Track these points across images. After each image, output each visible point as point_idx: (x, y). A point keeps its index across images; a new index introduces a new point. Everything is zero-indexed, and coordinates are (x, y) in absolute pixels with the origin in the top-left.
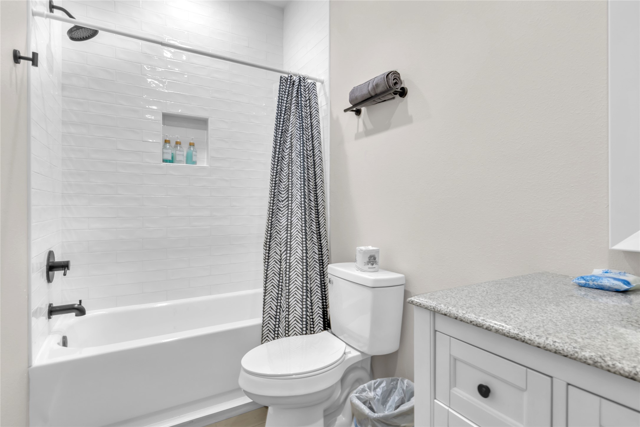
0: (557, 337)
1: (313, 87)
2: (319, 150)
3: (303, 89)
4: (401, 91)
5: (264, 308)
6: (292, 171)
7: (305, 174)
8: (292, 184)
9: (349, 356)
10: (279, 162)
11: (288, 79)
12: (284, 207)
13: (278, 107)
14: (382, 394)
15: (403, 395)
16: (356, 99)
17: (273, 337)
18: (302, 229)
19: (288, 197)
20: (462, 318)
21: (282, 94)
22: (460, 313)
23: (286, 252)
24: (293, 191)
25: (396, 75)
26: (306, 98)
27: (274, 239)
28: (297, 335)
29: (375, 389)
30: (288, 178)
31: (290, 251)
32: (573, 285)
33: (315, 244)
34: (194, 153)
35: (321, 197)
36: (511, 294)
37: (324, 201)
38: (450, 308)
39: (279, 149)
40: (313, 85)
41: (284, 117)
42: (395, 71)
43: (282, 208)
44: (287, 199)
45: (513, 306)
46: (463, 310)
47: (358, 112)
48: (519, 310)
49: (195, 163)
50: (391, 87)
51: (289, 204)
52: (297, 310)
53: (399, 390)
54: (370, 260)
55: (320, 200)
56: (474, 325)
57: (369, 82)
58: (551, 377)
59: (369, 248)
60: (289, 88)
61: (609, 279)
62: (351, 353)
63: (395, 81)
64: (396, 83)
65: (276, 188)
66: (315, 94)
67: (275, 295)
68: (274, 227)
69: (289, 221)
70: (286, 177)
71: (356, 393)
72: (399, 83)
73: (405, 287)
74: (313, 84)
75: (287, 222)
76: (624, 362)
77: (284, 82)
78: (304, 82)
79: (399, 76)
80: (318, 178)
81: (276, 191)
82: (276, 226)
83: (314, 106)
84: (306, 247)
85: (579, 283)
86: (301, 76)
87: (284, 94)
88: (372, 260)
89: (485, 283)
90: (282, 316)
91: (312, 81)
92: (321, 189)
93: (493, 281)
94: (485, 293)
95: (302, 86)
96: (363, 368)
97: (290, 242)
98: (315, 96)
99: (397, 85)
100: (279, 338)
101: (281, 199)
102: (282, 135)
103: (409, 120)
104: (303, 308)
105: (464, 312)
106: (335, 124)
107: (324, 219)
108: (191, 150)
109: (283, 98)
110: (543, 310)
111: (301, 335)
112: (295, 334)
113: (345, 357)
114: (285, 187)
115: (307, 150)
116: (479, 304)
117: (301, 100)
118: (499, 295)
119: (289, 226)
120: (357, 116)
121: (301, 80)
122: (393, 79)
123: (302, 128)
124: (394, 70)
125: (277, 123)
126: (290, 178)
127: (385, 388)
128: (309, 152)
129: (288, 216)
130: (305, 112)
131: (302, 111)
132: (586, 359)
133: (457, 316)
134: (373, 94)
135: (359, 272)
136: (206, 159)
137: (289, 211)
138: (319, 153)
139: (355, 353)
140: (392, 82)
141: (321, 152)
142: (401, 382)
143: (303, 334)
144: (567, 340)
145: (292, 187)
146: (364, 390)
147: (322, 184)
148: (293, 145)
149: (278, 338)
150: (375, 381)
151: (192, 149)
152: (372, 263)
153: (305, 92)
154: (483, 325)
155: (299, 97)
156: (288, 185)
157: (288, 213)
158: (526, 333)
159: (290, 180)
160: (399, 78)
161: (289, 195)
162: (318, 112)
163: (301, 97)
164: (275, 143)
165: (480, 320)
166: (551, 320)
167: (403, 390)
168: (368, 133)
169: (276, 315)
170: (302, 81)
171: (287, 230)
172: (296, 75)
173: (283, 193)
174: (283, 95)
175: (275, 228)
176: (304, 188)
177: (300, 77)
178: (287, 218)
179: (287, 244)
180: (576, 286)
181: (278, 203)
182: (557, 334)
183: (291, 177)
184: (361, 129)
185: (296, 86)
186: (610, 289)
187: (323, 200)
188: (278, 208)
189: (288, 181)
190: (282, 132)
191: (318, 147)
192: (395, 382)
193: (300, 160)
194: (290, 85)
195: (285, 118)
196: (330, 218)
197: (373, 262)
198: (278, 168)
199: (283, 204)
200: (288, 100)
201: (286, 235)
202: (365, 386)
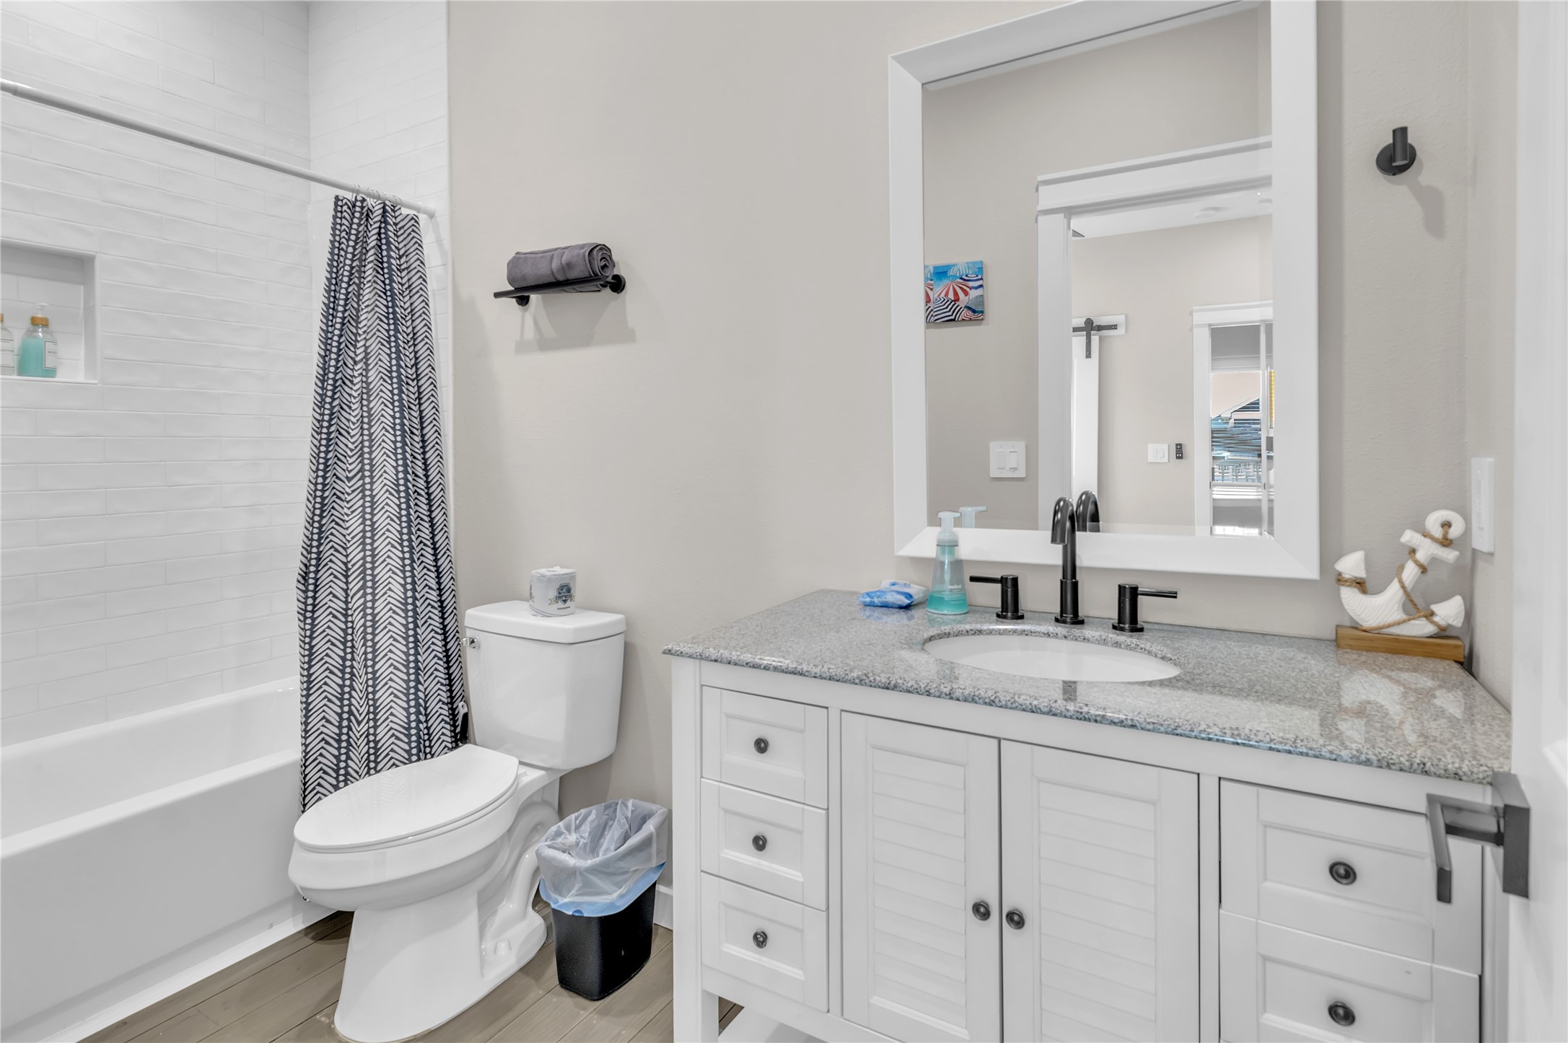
0: (831, 664)
1: (413, 225)
2: (430, 365)
3: (393, 230)
4: (613, 281)
5: (306, 724)
6: (369, 411)
7: (405, 420)
8: (371, 441)
9: (525, 780)
10: (336, 391)
11: (354, 206)
12: (353, 491)
13: (330, 266)
14: (590, 833)
15: (627, 826)
16: (524, 278)
17: (334, 782)
18: (401, 539)
19: (362, 470)
20: (737, 661)
21: (339, 235)
22: (734, 656)
23: (362, 591)
24: (373, 457)
25: (606, 252)
26: (399, 250)
27: (326, 564)
28: (397, 766)
29: (577, 828)
30: (362, 428)
31: (374, 588)
32: (859, 605)
33: (429, 570)
34: (49, 346)
35: (436, 466)
36: (789, 625)
37: (442, 474)
38: (721, 651)
39: (338, 361)
40: (413, 222)
41: (346, 289)
42: (604, 245)
43: (349, 494)
44: (360, 474)
45: (791, 639)
46: (737, 651)
47: (523, 301)
48: (797, 643)
49: (51, 372)
50: (598, 275)
51: (364, 484)
52: (395, 712)
53: (619, 820)
54: (560, 593)
55: (433, 473)
56: (750, 667)
57: (551, 253)
58: (827, 708)
59: (555, 571)
60: (359, 225)
61: (893, 593)
62: (527, 775)
63: (603, 263)
64: (604, 267)
65: (330, 449)
66: (416, 242)
67: (333, 689)
68: (327, 538)
69: (368, 523)
70: (356, 425)
71: (546, 841)
72: (611, 266)
73: (625, 637)
74: (412, 218)
75: (362, 526)
76: (882, 675)
77: (345, 211)
78: (393, 214)
79: (609, 254)
80: (428, 425)
81: (330, 455)
82: (332, 534)
83: (416, 268)
84: (413, 576)
85: (864, 602)
86: (387, 202)
87: (347, 237)
88: (565, 593)
89: (758, 613)
90: (356, 733)
91: (412, 212)
92: (435, 449)
93: (767, 610)
94: (760, 627)
95: (391, 225)
96: (545, 803)
97: (373, 569)
98: (416, 246)
99: (606, 270)
100: (349, 782)
101: (341, 474)
102: (343, 330)
103: (626, 336)
104: (410, 707)
105: (739, 654)
106: (463, 310)
107: (444, 513)
108: (36, 337)
109: (343, 246)
110: (822, 639)
111: (405, 764)
112: (394, 764)
113: (518, 784)
114: (356, 447)
115: (406, 366)
116: (754, 642)
117: (389, 257)
118: (776, 627)
119: (369, 534)
120: (521, 307)
121: (388, 209)
122: (600, 258)
123: (392, 319)
124: (602, 243)
125: (330, 302)
126: (366, 426)
127: (596, 823)
128: (409, 371)
129: (364, 512)
130: (399, 282)
131: (392, 281)
132: (854, 679)
133: (730, 659)
134: (561, 278)
135: (539, 617)
136: (83, 362)
137: (365, 502)
138: (430, 372)
139: (533, 775)
140: (598, 264)
141: (433, 368)
142: (623, 806)
143: (411, 762)
144: (841, 665)
145: (370, 447)
146: (558, 834)
147: (437, 437)
148: (369, 353)
149: (346, 785)
150: (576, 814)
151: (40, 334)
152: (564, 598)
153: (396, 239)
154: (760, 665)
155: (384, 247)
156: (362, 442)
157: (363, 505)
158: (804, 665)
159: (366, 432)
160: (610, 257)
161: (364, 465)
162: (424, 280)
163: (389, 249)
164: (323, 347)
165: (757, 660)
166: (829, 648)
167: (627, 818)
168: (544, 344)
169: (340, 735)
170: (389, 213)
171: (364, 543)
172: (372, 196)
173: (351, 461)
174: (343, 240)
175: (328, 540)
176: (405, 452)
177: (385, 205)
178: (363, 517)
179: (366, 575)
180: (861, 607)
181: (334, 482)
182: (832, 661)
183: (368, 423)
184: (530, 333)
185: (375, 223)
186: (894, 606)
187: (439, 472)
188: (335, 494)
189: (362, 435)
190: (343, 324)
191: (427, 359)
192: (612, 810)
193: (390, 388)
194: (360, 219)
195: (349, 293)
196: (455, 509)
197: (565, 596)
198: (334, 405)
199: (352, 486)
200: (356, 253)
201: (362, 554)
202: (559, 827)
